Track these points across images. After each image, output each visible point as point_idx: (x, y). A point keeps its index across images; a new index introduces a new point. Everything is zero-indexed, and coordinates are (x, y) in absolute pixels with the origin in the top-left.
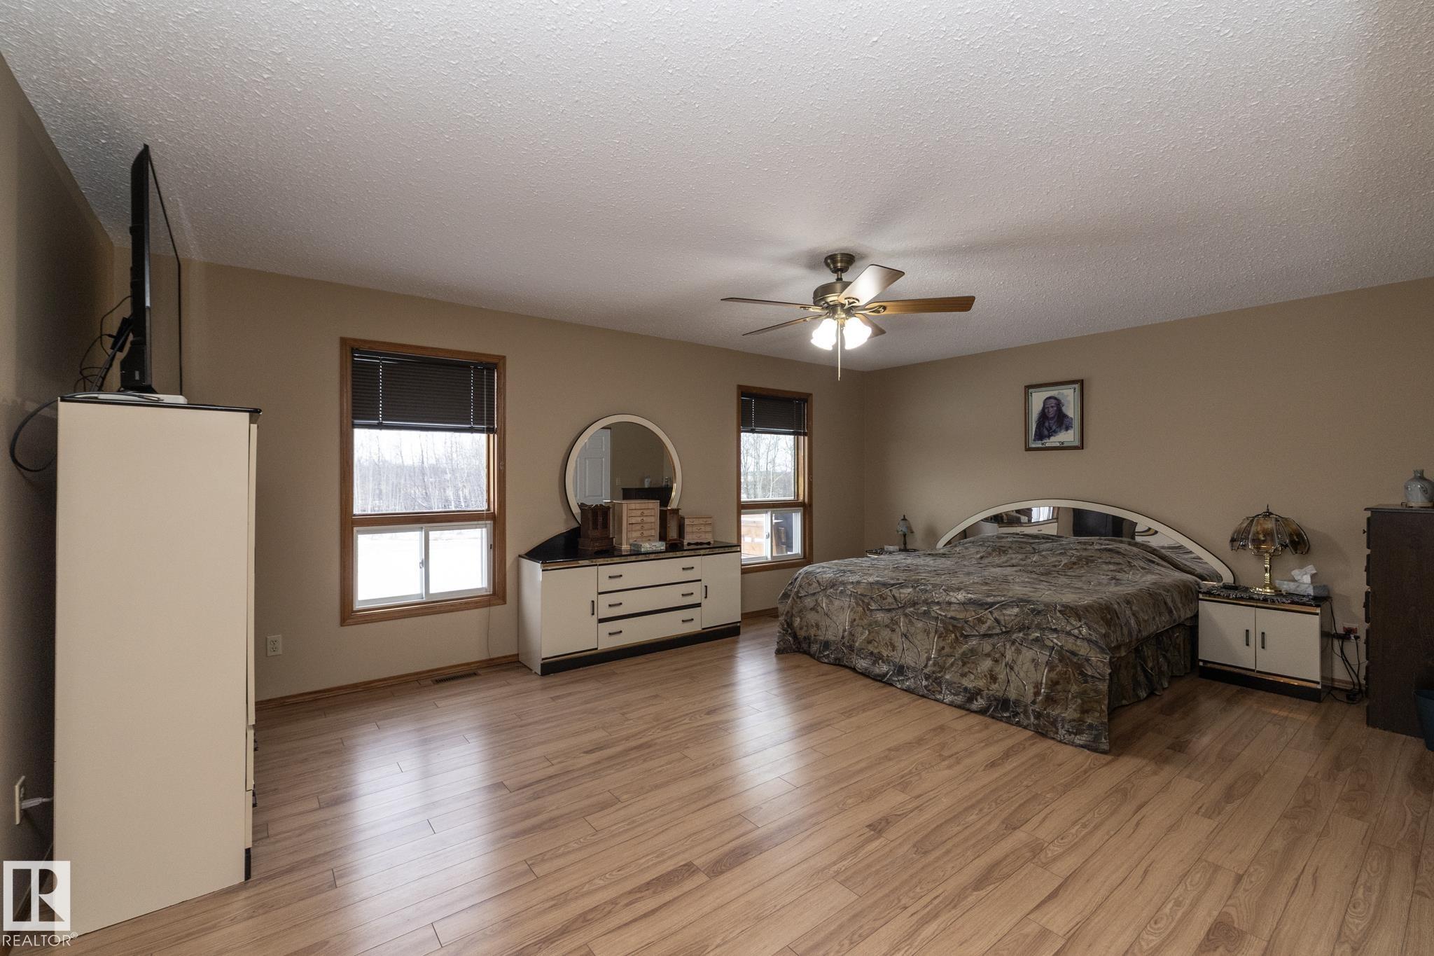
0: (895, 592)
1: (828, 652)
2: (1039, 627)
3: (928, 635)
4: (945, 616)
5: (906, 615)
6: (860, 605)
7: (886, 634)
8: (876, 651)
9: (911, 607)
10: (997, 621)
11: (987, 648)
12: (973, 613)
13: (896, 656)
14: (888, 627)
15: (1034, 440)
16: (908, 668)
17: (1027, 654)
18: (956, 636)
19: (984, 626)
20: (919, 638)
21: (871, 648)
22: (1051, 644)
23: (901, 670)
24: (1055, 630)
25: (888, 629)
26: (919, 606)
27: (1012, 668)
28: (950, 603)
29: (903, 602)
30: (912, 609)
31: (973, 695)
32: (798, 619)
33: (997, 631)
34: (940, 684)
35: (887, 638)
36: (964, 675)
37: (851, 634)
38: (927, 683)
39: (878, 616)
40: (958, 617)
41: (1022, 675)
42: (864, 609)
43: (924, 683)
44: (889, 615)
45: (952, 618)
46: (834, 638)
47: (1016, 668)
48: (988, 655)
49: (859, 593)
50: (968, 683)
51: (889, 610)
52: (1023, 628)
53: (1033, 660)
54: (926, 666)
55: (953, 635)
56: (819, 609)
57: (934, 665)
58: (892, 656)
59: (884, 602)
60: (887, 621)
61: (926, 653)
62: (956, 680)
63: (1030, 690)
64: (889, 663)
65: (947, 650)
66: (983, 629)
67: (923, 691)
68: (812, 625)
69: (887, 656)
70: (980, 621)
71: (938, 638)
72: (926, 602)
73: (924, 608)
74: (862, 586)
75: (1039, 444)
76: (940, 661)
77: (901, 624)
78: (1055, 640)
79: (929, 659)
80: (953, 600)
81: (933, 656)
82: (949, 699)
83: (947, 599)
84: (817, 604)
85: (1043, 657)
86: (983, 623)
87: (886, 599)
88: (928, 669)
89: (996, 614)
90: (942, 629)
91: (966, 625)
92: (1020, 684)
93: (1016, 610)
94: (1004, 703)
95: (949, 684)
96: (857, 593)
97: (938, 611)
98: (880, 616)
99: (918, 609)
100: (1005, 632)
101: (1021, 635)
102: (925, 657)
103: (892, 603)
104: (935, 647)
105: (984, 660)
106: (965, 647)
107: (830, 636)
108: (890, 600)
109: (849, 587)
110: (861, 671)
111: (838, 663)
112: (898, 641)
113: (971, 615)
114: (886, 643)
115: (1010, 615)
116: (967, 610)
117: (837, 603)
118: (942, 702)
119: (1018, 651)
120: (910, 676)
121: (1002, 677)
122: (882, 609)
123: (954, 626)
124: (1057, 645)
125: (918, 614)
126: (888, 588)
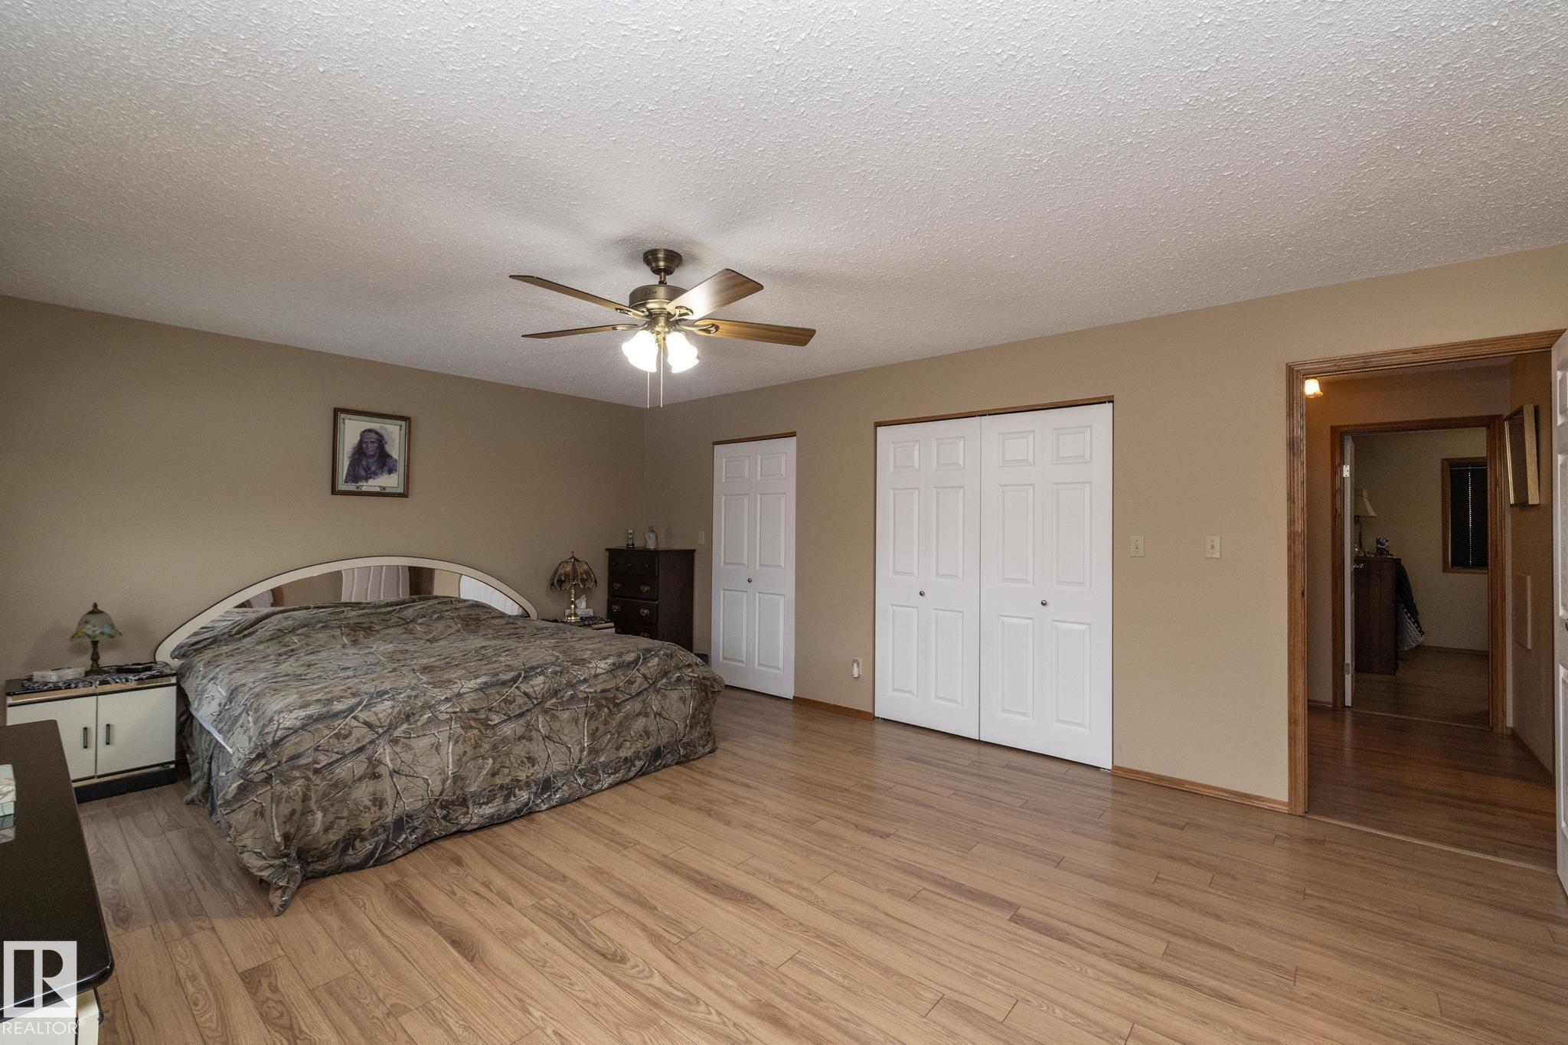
0: (524, 687)
1: (404, 836)
2: (678, 668)
3: (576, 723)
4: (595, 692)
5: (546, 712)
6: (472, 727)
7: (520, 750)
8: (507, 780)
9: (552, 698)
10: (645, 676)
11: (638, 706)
12: (623, 677)
13: (539, 772)
14: (524, 738)
15: (346, 482)
16: (555, 777)
17: (674, 696)
18: (609, 708)
19: (634, 686)
20: (566, 732)
21: (498, 781)
22: (689, 678)
23: (546, 785)
24: (689, 666)
25: (524, 741)
26: (562, 694)
27: (660, 715)
28: (596, 676)
29: (540, 696)
30: (554, 701)
31: (628, 761)
32: (319, 815)
33: (646, 685)
34: (596, 772)
35: (523, 754)
36: (617, 749)
37: (457, 778)
38: (584, 780)
39: (505, 729)
40: (608, 687)
41: (673, 716)
42: (480, 731)
43: (581, 781)
44: (522, 721)
45: (603, 691)
46: (419, 805)
47: (664, 714)
48: (638, 715)
49: (466, 710)
50: (624, 753)
51: (521, 715)
52: (665, 674)
53: (681, 698)
54: (580, 761)
55: (606, 710)
56: (381, 770)
57: (590, 753)
58: (532, 774)
59: (512, 706)
60: (520, 731)
61: (578, 745)
62: (613, 757)
63: (681, 726)
64: (529, 785)
65: (602, 729)
66: (635, 688)
67: (581, 791)
68: (366, 807)
69: (527, 777)
70: (631, 682)
71: (589, 721)
72: (570, 685)
73: (569, 693)
74: (468, 698)
75: (352, 487)
76: (596, 745)
77: (540, 726)
78: (691, 674)
79: (582, 750)
80: (599, 671)
81: (586, 745)
82: (607, 781)
83: (593, 672)
84: (374, 763)
85: (687, 691)
86: (632, 683)
87: (514, 701)
88: (583, 763)
89: (642, 670)
90: (593, 708)
91: (618, 692)
92: (672, 725)
93: (656, 660)
94: (657, 754)
95: (604, 765)
96: (462, 710)
97: (587, 690)
98: (508, 729)
99: (563, 697)
101: (664, 681)
102: (577, 750)
103: (525, 704)
104: (586, 733)
105: (635, 721)
106: (619, 717)
107: (410, 803)
108: (520, 700)
109: (442, 709)
110: (476, 826)
111: (427, 841)
112: (538, 749)
113: (621, 681)
114: (522, 762)
115: (654, 666)
116: (615, 677)
117: (421, 744)
118: (600, 791)
119: (664, 697)
120: (560, 785)
121: (653, 729)
122: (510, 719)
123: (606, 699)
124: (693, 677)
125: (562, 704)
126: (511, 686)
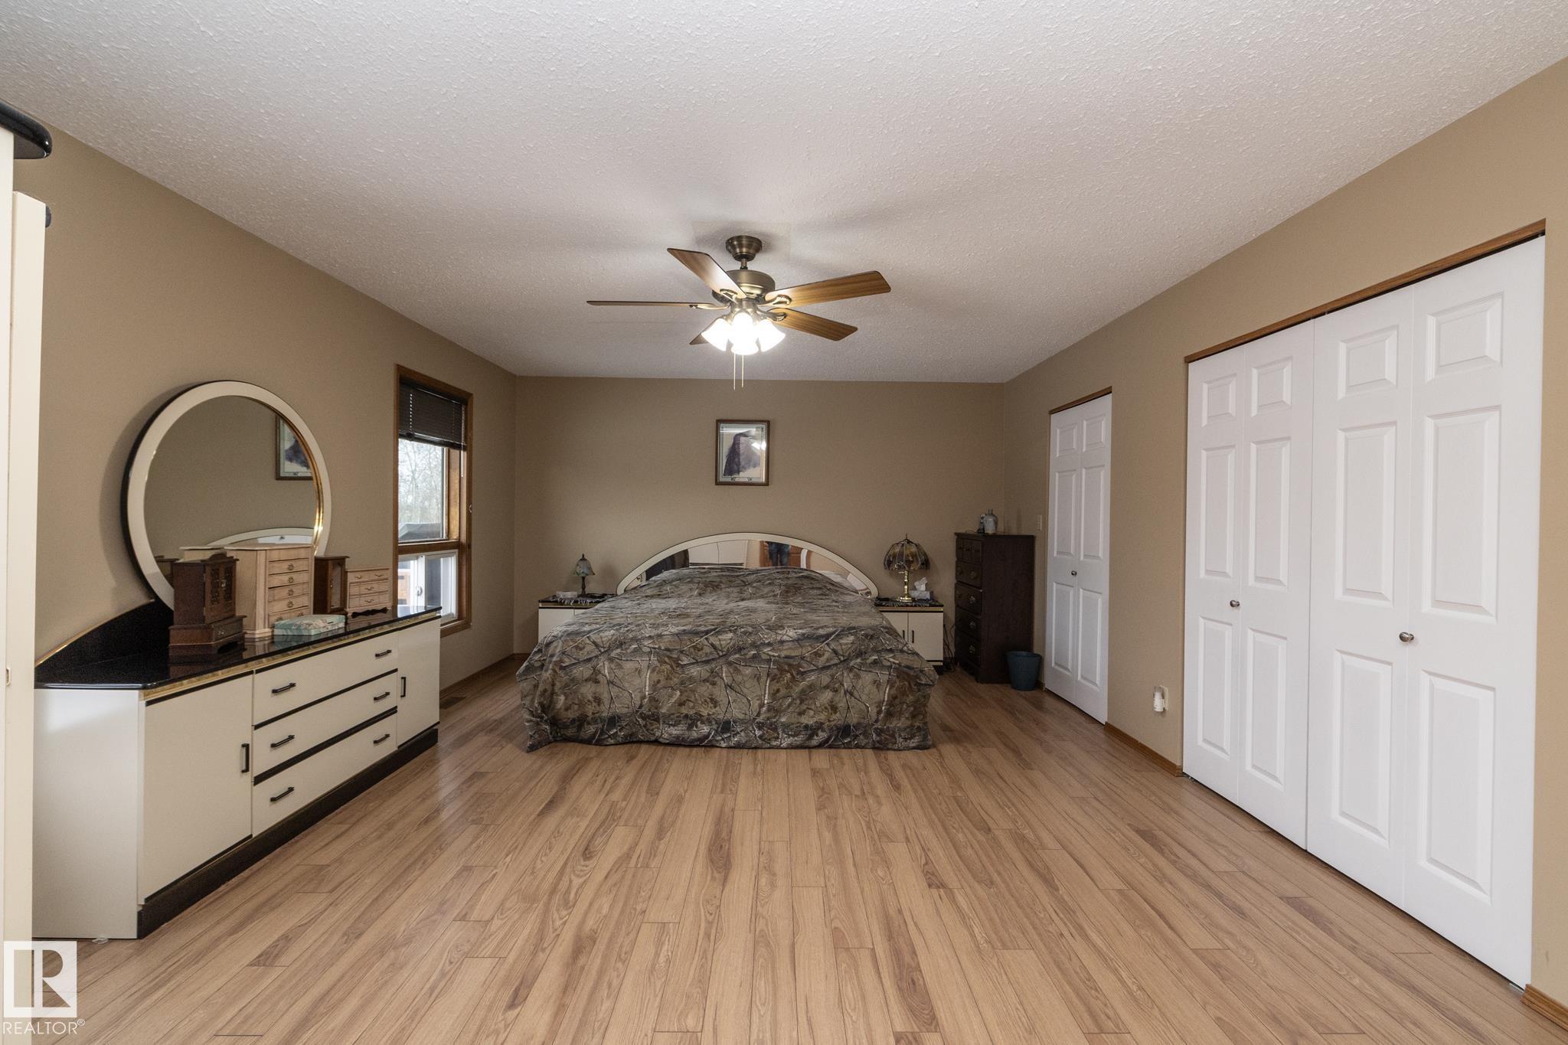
0: (712, 640)
1: (615, 730)
2: (875, 650)
3: (758, 680)
4: (779, 656)
5: (730, 664)
6: (666, 662)
7: (704, 690)
8: (692, 712)
9: (735, 653)
10: (835, 652)
11: (825, 679)
12: (810, 649)
13: (720, 713)
14: (708, 682)
15: (724, 475)
16: (735, 722)
17: (867, 678)
18: (792, 674)
19: (822, 659)
20: (747, 686)
21: (684, 710)
22: (889, 664)
23: (726, 727)
24: (891, 651)
25: (708, 684)
26: (745, 651)
27: (852, 694)
28: (782, 642)
29: (725, 650)
30: (737, 656)
31: (812, 731)
32: (562, 698)
33: (836, 661)
34: (775, 729)
35: (706, 694)
36: (800, 714)
37: (652, 699)
38: (761, 732)
39: (692, 671)
40: (793, 655)
41: (864, 698)
42: (672, 666)
43: (758, 733)
44: (707, 667)
45: (786, 657)
46: (625, 711)
47: (855, 693)
48: (826, 687)
49: (663, 648)
50: (806, 720)
51: (707, 662)
52: (860, 654)
53: (875, 682)
54: (759, 714)
55: (789, 675)
56: (600, 677)
57: (769, 710)
58: (714, 714)
59: (700, 653)
60: (705, 675)
61: (758, 700)
62: (793, 720)
63: (873, 710)
64: (710, 722)
65: (783, 692)
66: (821, 662)
67: (758, 742)
68: (589, 701)
69: (709, 715)
70: (818, 655)
71: (771, 681)
72: (754, 645)
73: (753, 652)
74: (666, 639)
75: (728, 479)
76: (776, 704)
77: (724, 675)
78: (891, 660)
79: (761, 706)
80: (785, 638)
81: (766, 702)
82: (786, 742)
83: (779, 638)
84: (596, 672)
85: (884, 676)
86: (820, 656)
87: (702, 649)
88: (761, 717)
89: (833, 646)
90: (776, 671)
91: (802, 661)
92: (863, 707)
93: (852, 638)
94: (845, 730)
95: (786, 726)
96: (659, 648)
97: (770, 653)
98: (695, 671)
99: (745, 654)
100: (844, 661)
101: (859, 660)
102: (757, 704)
103: (711, 653)
104: (767, 692)
105: (822, 693)
106: (803, 684)
107: (619, 708)
108: (707, 650)
109: (646, 643)
110: (667, 741)
111: (631, 740)
112: (720, 693)
113: (807, 651)
114: (706, 701)
115: (847, 644)
116: (801, 647)
117: (629, 666)
118: (778, 747)
119: (858, 677)
120: (739, 730)
121: (842, 705)
122: (697, 662)
123: (790, 665)
124: (894, 663)
125: (745, 660)
126: (702, 637)
